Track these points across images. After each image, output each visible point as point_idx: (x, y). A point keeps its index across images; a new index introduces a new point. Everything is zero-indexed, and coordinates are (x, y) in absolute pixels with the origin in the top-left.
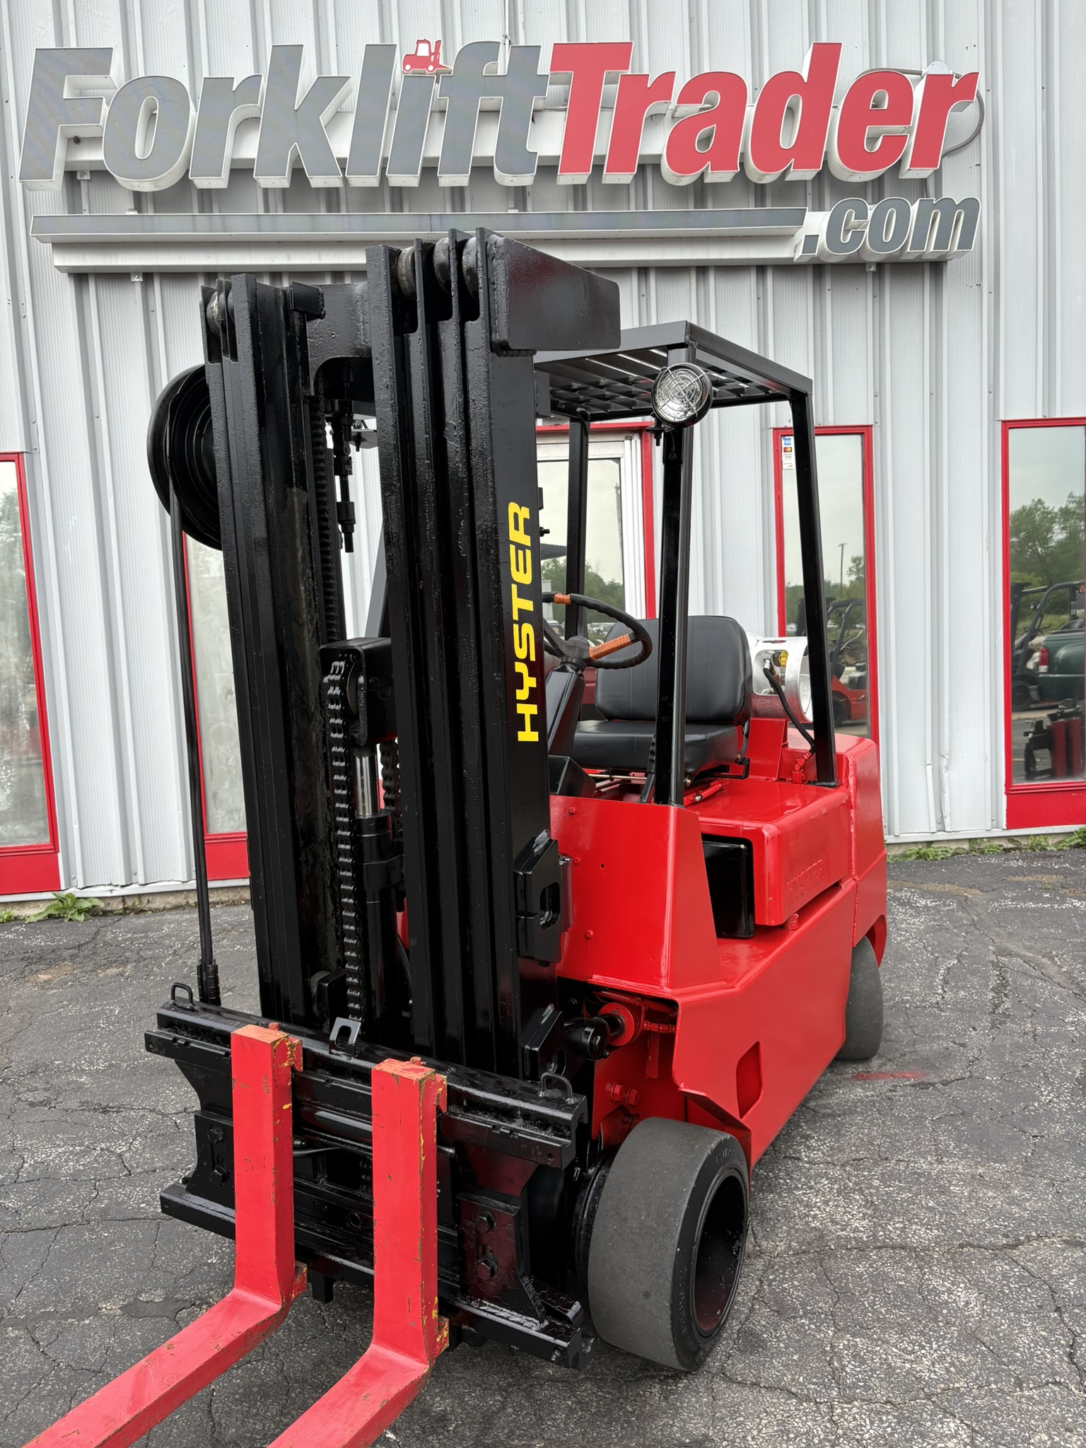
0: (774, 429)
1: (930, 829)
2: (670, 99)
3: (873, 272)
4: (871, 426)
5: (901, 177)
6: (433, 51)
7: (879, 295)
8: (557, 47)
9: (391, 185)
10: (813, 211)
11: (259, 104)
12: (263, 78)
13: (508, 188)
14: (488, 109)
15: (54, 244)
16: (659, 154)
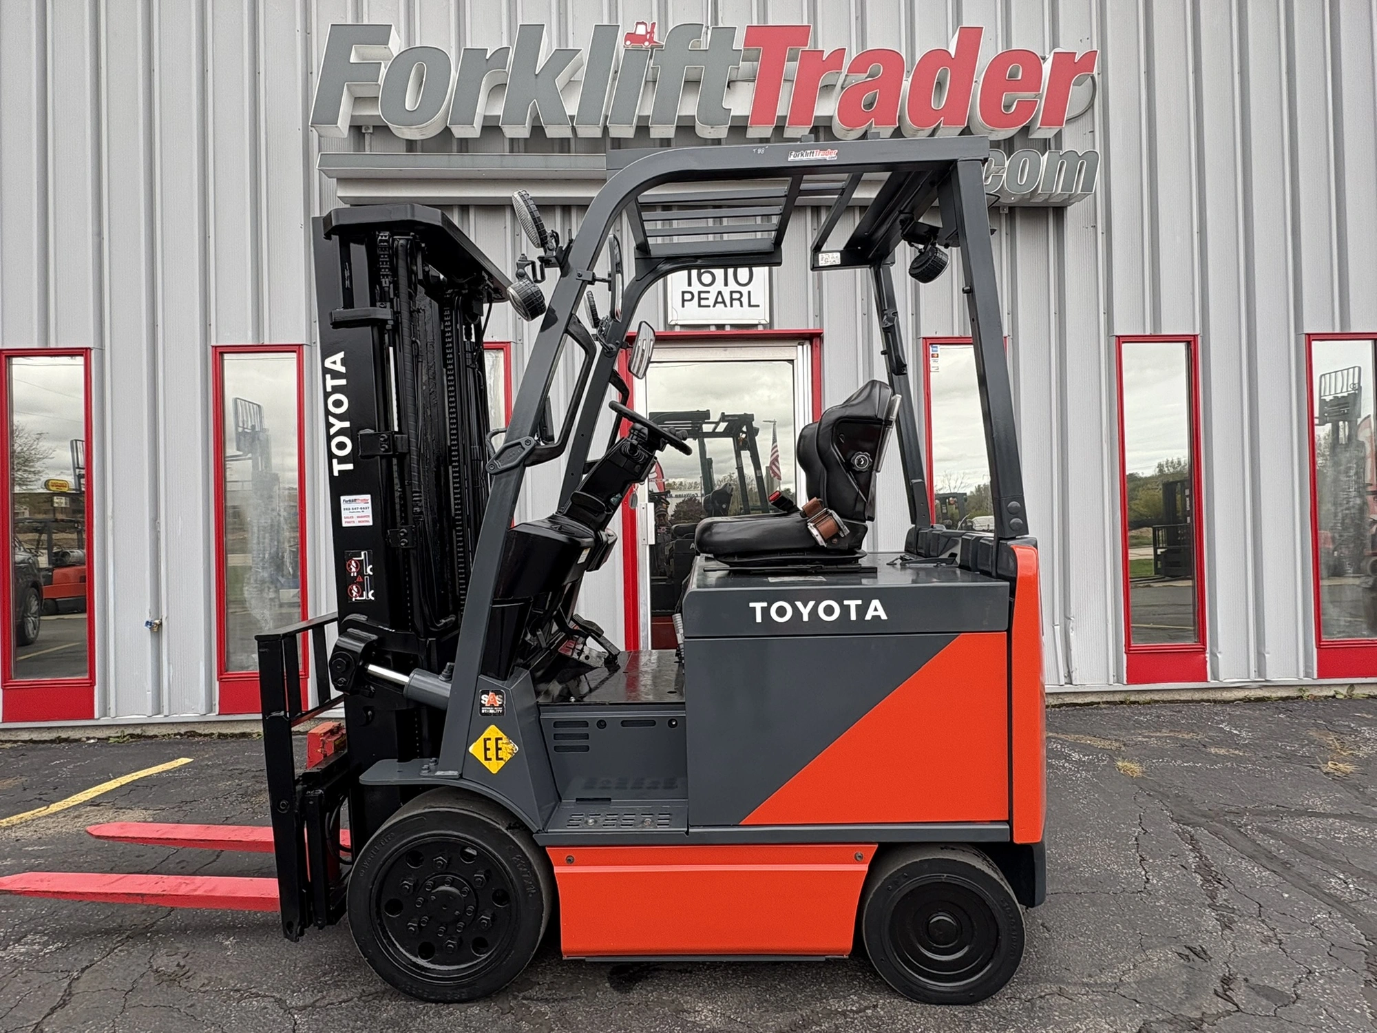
0: (924, 338)
1: (1059, 681)
2: (841, 69)
3: (1007, 214)
4: (1005, 338)
5: (1031, 137)
6: (649, 30)
7: (1010, 233)
8: (750, 29)
9: (612, 135)
11: (507, 70)
12: (511, 50)
13: (706, 140)
14: (691, 79)
15: (338, 179)
16: (831, 114)
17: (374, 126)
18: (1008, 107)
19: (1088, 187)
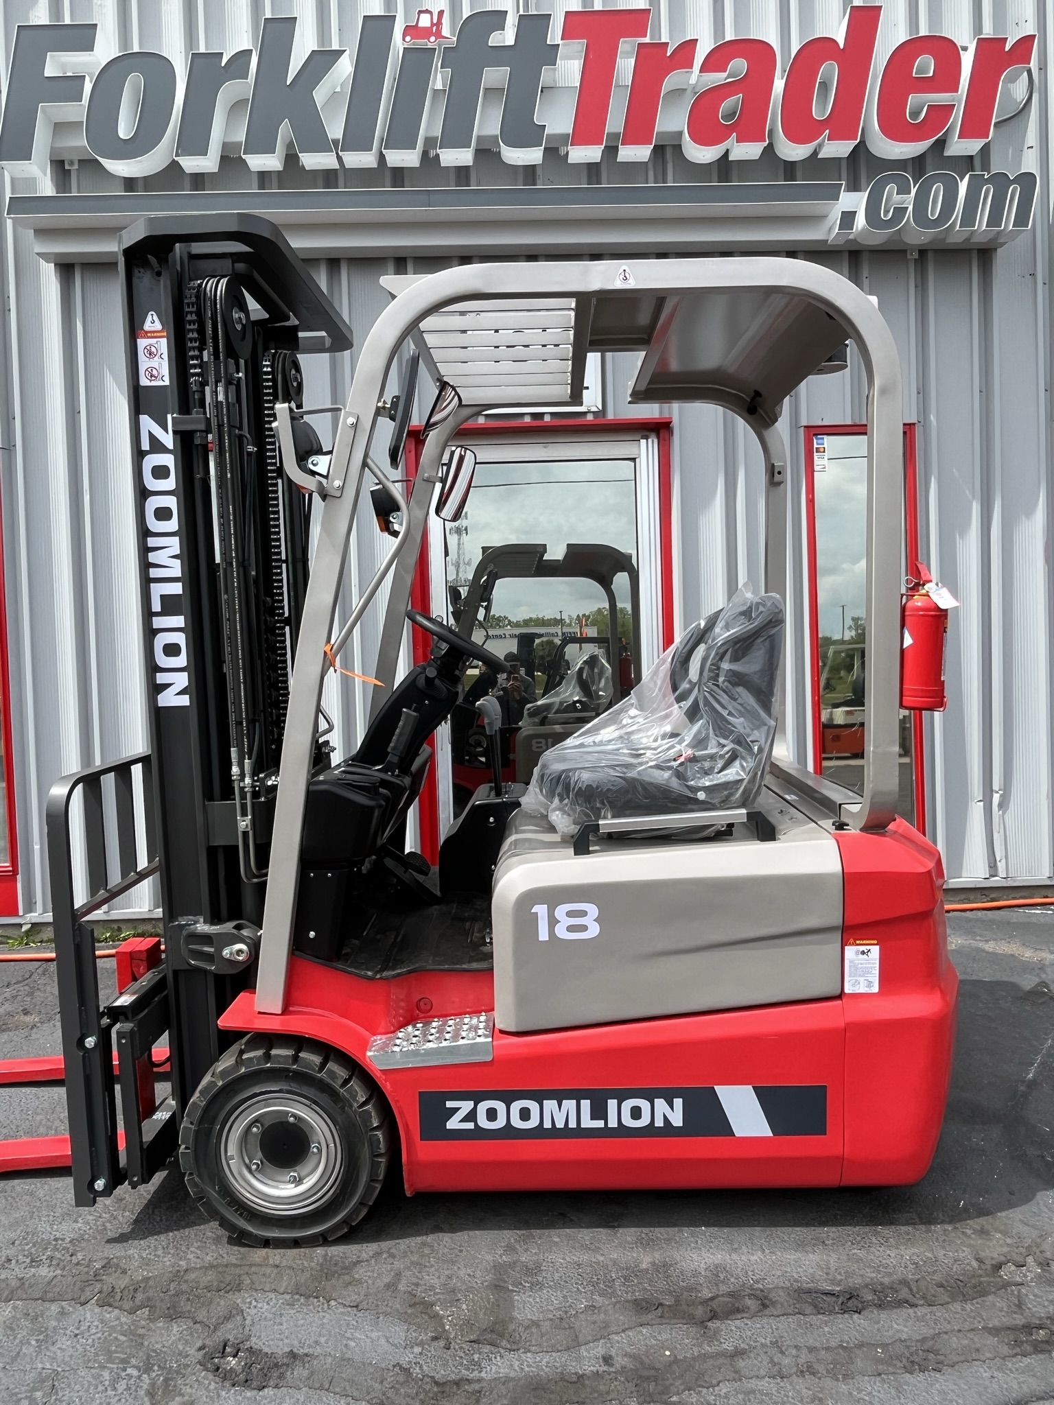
0: (805, 427)
1: (984, 872)
2: (692, 68)
3: (915, 259)
4: (914, 424)
5: (946, 154)
6: (435, 21)
7: (922, 287)
8: (568, 14)
9: (390, 165)
10: (849, 190)
11: (249, 81)
12: (254, 52)
13: (515, 168)
14: (493, 85)
15: (36, 231)
16: (680, 129)
17: (79, 161)
18: (915, 114)
19: (1022, 219)
